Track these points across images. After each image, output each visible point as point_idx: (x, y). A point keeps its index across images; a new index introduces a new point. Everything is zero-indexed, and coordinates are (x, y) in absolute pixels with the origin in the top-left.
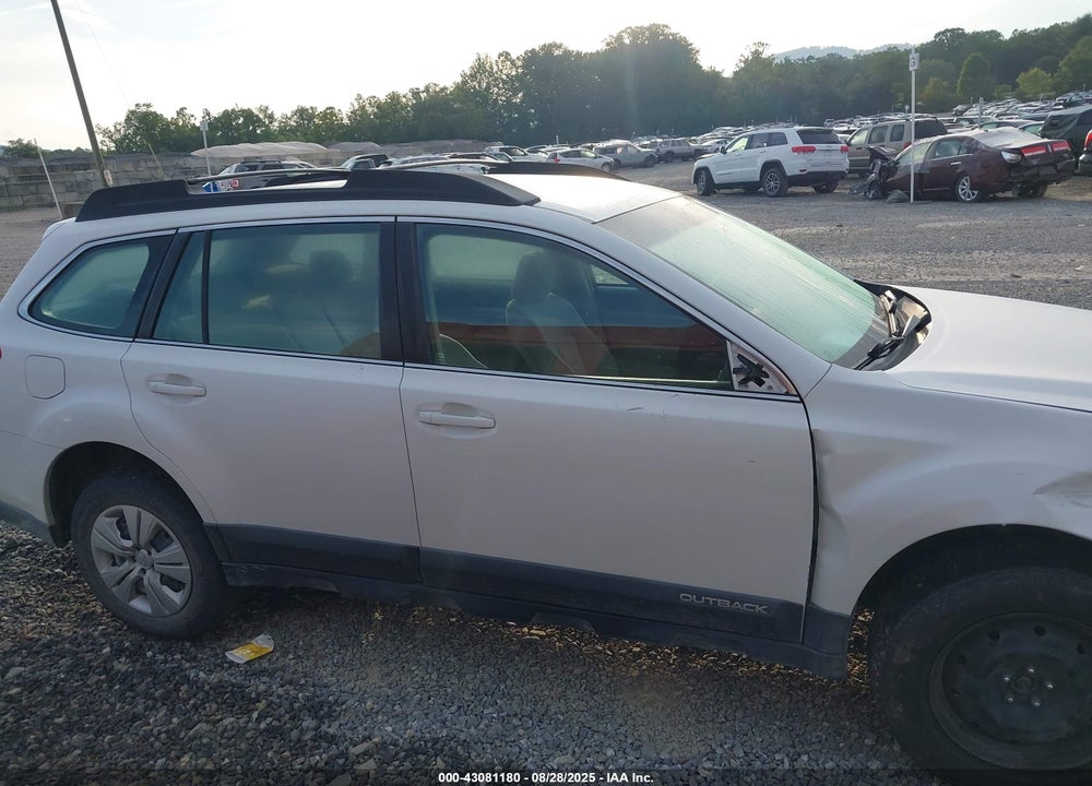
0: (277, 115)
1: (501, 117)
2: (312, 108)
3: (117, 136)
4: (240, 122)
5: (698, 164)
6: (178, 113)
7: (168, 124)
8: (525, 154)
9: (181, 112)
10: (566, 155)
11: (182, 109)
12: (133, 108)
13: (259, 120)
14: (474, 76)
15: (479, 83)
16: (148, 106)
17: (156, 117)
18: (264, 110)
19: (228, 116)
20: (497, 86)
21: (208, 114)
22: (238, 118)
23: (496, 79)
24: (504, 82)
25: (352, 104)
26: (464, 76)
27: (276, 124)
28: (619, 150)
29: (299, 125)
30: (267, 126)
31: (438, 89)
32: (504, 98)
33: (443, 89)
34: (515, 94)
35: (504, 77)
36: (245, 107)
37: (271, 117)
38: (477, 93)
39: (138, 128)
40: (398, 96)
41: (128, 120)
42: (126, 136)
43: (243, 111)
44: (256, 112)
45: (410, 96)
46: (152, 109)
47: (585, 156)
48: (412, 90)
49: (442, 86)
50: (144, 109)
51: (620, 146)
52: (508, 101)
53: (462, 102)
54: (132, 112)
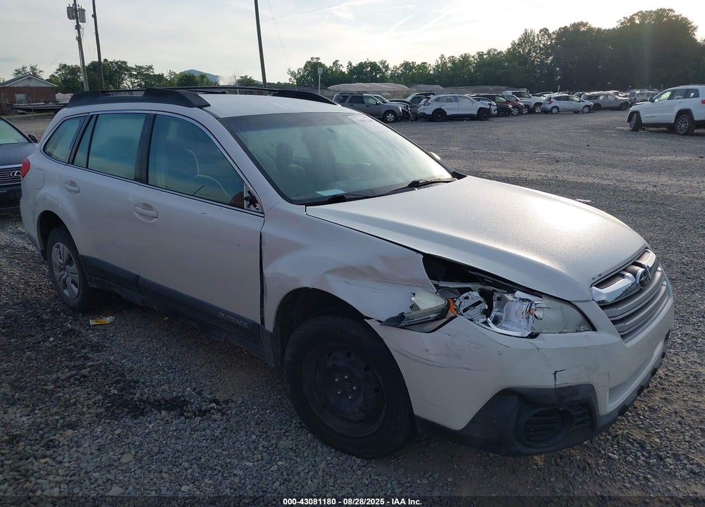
0: (391, 67)
1: (535, 72)
2: (413, 62)
3: (298, 76)
4: (369, 69)
5: (633, 108)
6: (334, 63)
7: (328, 70)
8: (530, 97)
9: (335, 63)
10: (558, 99)
11: (337, 61)
12: (309, 60)
13: (379, 69)
14: (520, 45)
15: (524, 49)
16: (318, 59)
17: (321, 65)
18: (383, 63)
19: (362, 66)
20: (535, 52)
21: (351, 64)
22: (367, 67)
23: (536, 47)
24: (541, 49)
25: (437, 61)
26: (513, 44)
27: (389, 72)
28: (601, 98)
29: (403, 73)
30: (384, 73)
31: (496, 53)
32: (539, 60)
33: (499, 53)
34: (547, 58)
35: (542, 45)
36: (373, 61)
37: (387, 67)
38: (521, 56)
39: (310, 72)
40: (469, 57)
41: (306, 66)
42: (303, 76)
43: (371, 63)
44: (378, 64)
45: (477, 57)
46: (320, 61)
47: (573, 100)
48: (478, 53)
49: (498, 51)
50: (315, 61)
51: (602, 95)
52: (542, 62)
53: (510, 62)
54: (309, 62)
